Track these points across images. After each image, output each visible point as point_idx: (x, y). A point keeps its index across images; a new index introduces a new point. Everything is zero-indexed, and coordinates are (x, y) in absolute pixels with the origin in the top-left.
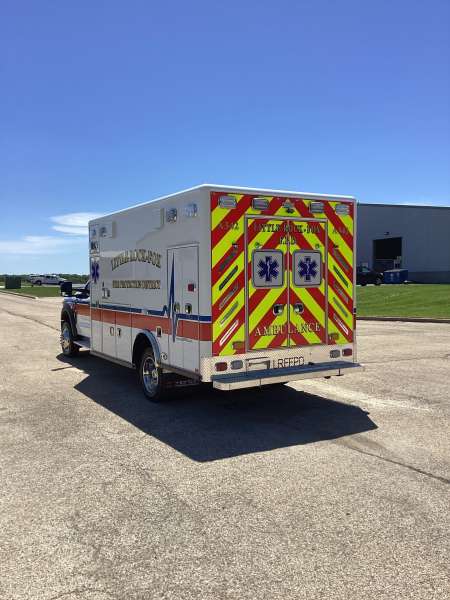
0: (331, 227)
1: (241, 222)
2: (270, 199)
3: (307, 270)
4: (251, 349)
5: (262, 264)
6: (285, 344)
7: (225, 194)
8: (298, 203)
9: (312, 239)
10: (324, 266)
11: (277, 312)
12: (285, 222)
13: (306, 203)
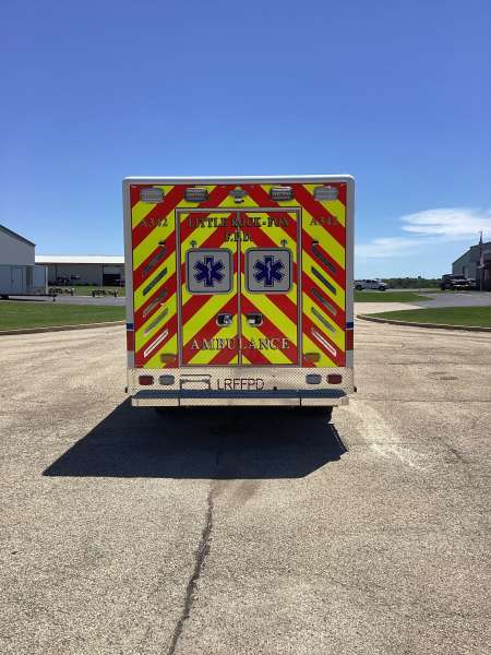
0: (307, 218)
1: (171, 217)
2: (211, 189)
3: (268, 273)
4: (185, 364)
5: (199, 266)
6: (235, 361)
7: (148, 186)
8: (254, 190)
9: (276, 234)
10: (296, 268)
11: (221, 322)
12: (234, 214)
13: (267, 189)
